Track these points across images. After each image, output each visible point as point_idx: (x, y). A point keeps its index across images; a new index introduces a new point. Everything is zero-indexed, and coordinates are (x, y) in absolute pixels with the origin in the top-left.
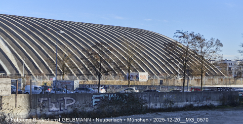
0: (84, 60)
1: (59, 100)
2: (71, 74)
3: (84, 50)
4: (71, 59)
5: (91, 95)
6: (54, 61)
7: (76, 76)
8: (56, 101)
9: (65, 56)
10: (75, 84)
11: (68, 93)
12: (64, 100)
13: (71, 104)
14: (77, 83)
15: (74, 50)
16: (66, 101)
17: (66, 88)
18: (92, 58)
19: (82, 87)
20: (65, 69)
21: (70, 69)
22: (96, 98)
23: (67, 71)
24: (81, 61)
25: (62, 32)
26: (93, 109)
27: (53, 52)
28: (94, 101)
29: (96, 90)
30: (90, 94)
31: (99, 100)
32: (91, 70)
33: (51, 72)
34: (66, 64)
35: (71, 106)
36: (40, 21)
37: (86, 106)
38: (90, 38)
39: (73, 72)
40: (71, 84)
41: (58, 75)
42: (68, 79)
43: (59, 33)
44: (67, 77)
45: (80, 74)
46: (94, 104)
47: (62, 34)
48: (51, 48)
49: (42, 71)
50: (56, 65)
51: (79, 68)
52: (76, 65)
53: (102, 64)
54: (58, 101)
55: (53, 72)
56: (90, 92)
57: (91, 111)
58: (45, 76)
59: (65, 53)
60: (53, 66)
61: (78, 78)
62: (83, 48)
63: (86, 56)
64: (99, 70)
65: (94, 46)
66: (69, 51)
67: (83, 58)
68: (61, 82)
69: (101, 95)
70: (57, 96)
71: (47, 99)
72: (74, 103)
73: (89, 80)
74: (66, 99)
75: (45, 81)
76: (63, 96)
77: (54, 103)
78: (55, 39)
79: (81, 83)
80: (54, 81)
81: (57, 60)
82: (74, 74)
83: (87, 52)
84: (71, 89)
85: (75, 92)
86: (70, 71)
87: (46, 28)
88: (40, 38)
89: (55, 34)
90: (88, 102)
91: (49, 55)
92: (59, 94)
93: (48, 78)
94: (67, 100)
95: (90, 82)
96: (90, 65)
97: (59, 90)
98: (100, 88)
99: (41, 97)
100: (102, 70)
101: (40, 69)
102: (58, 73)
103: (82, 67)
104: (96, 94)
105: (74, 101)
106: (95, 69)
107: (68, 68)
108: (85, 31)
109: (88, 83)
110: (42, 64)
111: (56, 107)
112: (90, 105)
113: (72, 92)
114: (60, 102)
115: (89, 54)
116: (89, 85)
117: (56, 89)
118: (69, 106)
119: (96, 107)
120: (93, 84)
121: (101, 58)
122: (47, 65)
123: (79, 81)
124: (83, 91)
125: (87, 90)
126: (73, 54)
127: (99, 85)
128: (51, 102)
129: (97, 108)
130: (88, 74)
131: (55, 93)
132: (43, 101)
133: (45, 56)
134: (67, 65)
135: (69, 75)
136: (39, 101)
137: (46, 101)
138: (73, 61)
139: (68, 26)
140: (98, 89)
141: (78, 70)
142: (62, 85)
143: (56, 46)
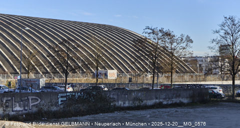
0: (50, 57)
1: (23, 99)
2: (37, 73)
3: (50, 47)
4: (37, 56)
5: (57, 94)
6: (19, 58)
7: (42, 74)
8: (20, 100)
9: (31, 53)
10: (40, 83)
11: (33, 92)
12: (28, 99)
13: (36, 103)
14: (43, 81)
15: (40, 47)
16: (30, 100)
17: (31, 87)
18: (59, 56)
19: (48, 86)
20: (31, 67)
21: (36, 67)
22: (62, 97)
23: (32, 69)
24: (48, 58)
25: (28, 28)
26: (58, 108)
27: (18, 49)
28: (60, 100)
29: (63, 89)
30: (56, 92)
31: (65, 99)
32: (58, 68)
33: (16, 71)
34: (31, 61)
35: (36, 106)
36: (4, 18)
37: (52, 105)
38: (57, 35)
39: (39, 70)
40: (37, 83)
41: (22, 73)
42: (34, 77)
43: (24, 29)
44: (32, 76)
45: (46, 73)
46: (60, 103)
47: (27, 30)
48: (16, 45)
49: (6, 70)
50: (20, 62)
51: (45, 66)
52: (42, 63)
53: (69, 62)
54: (22, 101)
55: (18, 70)
56: (56, 91)
57: (57, 111)
58: (9, 74)
59: (31, 50)
60: (17, 63)
61: (44, 76)
62: (49, 45)
63: (52, 53)
64: (66, 68)
65: (61, 43)
66: (35, 48)
67: (49, 55)
68: (25, 81)
69: (68, 94)
70: (21, 95)
71: (10, 98)
72: (39, 102)
73: (56, 79)
74: (30, 98)
75: (9, 80)
76: (27, 95)
77: (18, 102)
78: (20, 36)
79: (47, 82)
80: (18, 80)
81: (22, 58)
82: (40, 72)
83: (54, 49)
84: (36, 87)
85: (40, 91)
86: (36, 69)
87: (10, 24)
88: (4, 34)
89: (20, 30)
90: (54, 101)
91: (14, 53)
92: (23, 93)
93: (12, 77)
94: (32, 99)
95: (57, 80)
96: (57, 62)
97: (24, 89)
98: (67, 86)
99: (4, 97)
100: (69, 68)
101: (4, 67)
102: (23, 71)
103: (48, 65)
104: (62, 92)
105: (39, 100)
106: (62, 67)
107: (33, 66)
108: (52, 28)
109: (55, 82)
110: (6, 62)
111: (20, 106)
112: (56, 104)
113: (38, 91)
114: (24, 102)
115: (55, 51)
116: (56, 83)
117: (21, 88)
118: (34, 105)
119: (62, 106)
120: (60, 82)
121: (68, 55)
122: (12, 63)
123: (45, 79)
124: (49, 90)
125: (53, 88)
126: (39, 52)
127: (66, 83)
128: (15, 102)
129: (64, 108)
130: (55, 72)
131: (20, 92)
132: (6, 100)
133: (10, 54)
134: (33, 63)
135: (35, 73)
136: (2, 101)
137: (9, 100)
138: (39, 58)
139: (34, 22)
140: (65, 87)
141: (44, 68)
142: (27, 83)
143: (20, 43)
